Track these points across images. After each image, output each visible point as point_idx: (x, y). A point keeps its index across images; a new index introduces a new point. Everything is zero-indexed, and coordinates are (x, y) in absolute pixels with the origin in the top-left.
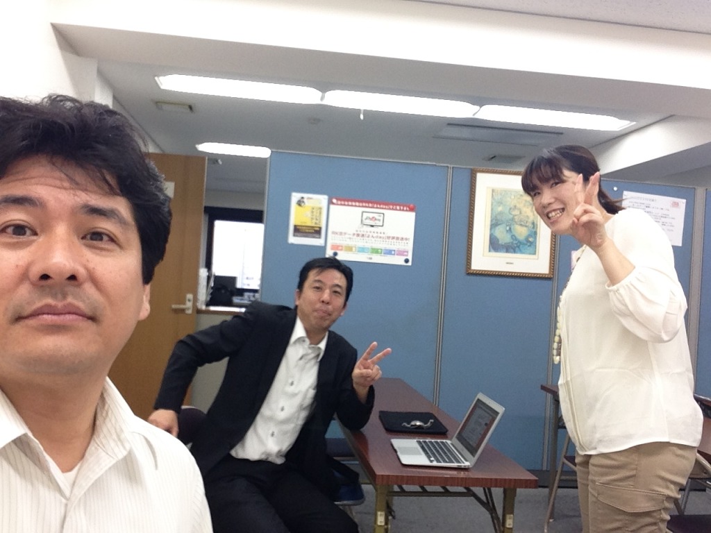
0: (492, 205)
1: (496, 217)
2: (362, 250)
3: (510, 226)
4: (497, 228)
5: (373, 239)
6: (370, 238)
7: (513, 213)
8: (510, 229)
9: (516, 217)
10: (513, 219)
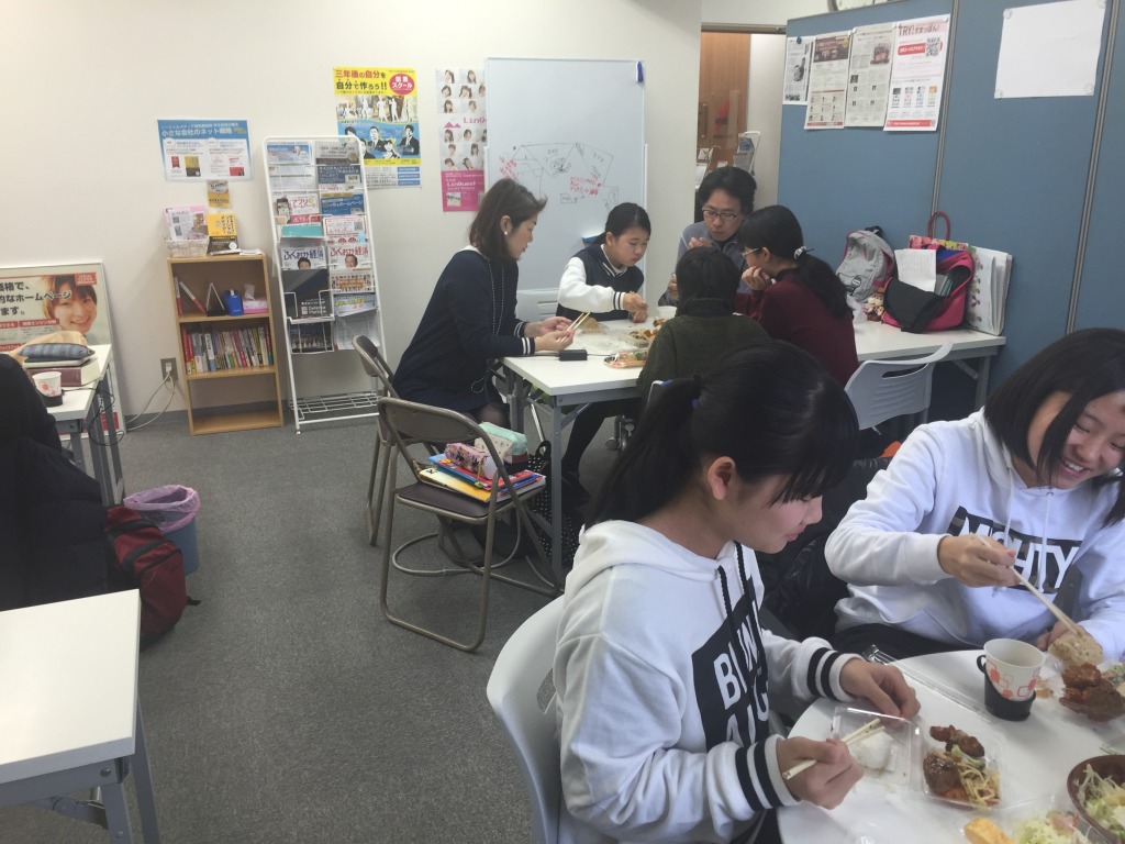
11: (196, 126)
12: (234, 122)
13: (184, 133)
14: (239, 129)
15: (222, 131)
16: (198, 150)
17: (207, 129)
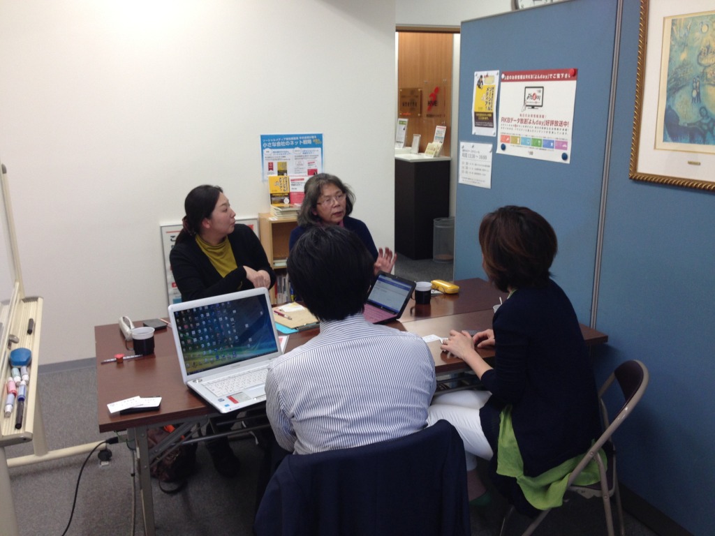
0: (671, 50)
1: (676, 73)
2: (525, 141)
3: (698, 88)
4: (678, 95)
5: (534, 126)
6: (531, 125)
7: (704, 62)
8: (698, 94)
9: (709, 70)
10: (703, 75)
11: (287, 139)
12: (313, 135)
13: (279, 144)
14: (316, 140)
15: (305, 142)
16: (287, 157)
17: (294, 141)
